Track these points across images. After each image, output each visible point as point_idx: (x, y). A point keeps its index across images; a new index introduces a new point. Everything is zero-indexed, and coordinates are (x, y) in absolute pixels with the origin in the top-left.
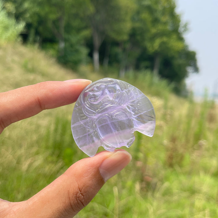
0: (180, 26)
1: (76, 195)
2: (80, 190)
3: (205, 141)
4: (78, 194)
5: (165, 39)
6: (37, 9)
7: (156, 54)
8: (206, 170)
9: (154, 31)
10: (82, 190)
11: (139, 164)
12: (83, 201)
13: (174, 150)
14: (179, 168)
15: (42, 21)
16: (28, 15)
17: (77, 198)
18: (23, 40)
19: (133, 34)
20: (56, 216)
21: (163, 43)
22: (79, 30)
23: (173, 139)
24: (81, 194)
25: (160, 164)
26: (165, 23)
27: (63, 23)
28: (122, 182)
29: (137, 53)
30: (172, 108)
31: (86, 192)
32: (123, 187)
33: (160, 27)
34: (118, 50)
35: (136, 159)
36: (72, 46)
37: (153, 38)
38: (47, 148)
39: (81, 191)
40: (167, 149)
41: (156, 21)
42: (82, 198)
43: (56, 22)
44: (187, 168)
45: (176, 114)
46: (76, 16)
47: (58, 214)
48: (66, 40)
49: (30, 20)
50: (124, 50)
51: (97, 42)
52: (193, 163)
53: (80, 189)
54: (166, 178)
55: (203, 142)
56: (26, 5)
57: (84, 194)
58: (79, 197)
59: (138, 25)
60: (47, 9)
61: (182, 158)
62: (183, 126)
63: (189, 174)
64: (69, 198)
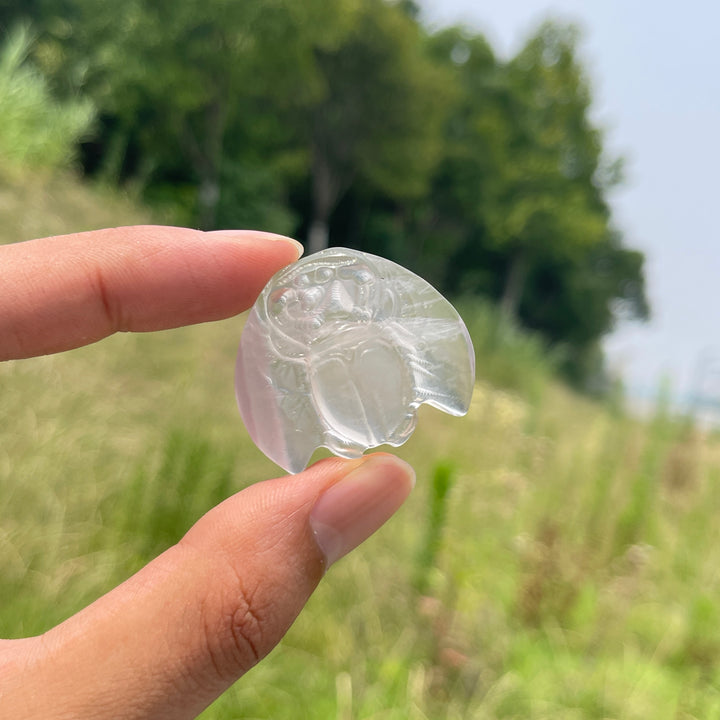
0: (599, 166)
1: (232, 616)
2: (248, 596)
3: (649, 547)
4: (240, 612)
5: (547, 203)
6: (138, 72)
8: (645, 644)
9: (512, 172)
10: (254, 597)
11: (430, 606)
12: (256, 638)
13: (549, 568)
14: (560, 629)
15: (150, 111)
16: (107, 90)
17: (236, 627)
19: (445, 180)
20: (153, 693)
21: (540, 217)
22: (268, 151)
23: (548, 534)
24: (249, 613)
25: (499, 612)
26: (552, 153)
27: (220, 125)
28: (368, 660)
29: (453, 238)
30: (551, 433)
31: (268, 605)
32: (371, 678)
33: (534, 165)
35: (420, 588)
36: (242, 199)
37: (510, 196)
38: (131, 527)
39: (249, 603)
40: (525, 565)
41: (521, 143)
42: (252, 626)
43: (197, 119)
44: (585, 632)
45: (565, 451)
46: (263, 105)
47: (159, 685)
48: (223, 181)
49: (113, 107)
50: (412, 228)
51: (326, 195)
52: (606, 617)
53: (245, 594)
54: (513, 661)
55: (642, 551)
56: (106, 56)
57: (261, 612)
58: (241, 625)
59: (461, 151)
60: (172, 74)
61: (571, 597)
63: (591, 652)
64: (206, 627)
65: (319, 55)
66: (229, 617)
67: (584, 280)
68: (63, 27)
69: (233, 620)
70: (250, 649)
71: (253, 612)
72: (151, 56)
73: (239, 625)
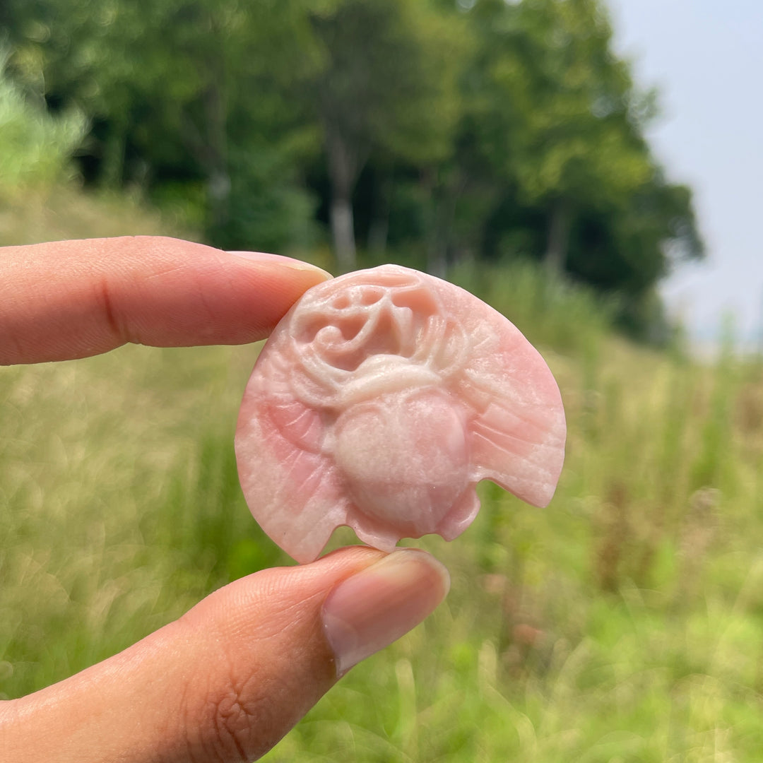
1: (217, 704)
4: (227, 702)
5: (579, 149)
6: (125, 68)
7: (552, 201)
9: (540, 121)
10: (245, 687)
11: (496, 584)
12: (242, 733)
13: (621, 530)
16: (95, 91)
17: (219, 717)
18: (83, 177)
21: (573, 167)
22: (276, 132)
24: (236, 705)
26: (578, 93)
27: (220, 112)
29: (484, 200)
30: (614, 392)
31: (261, 699)
33: (561, 109)
34: (417, 195)
36: (256, 187)
37: (539, 147)
39: (239, 693)
40: (596, 529)
41: (543, 87)
42: (239, 719)
43: (196, 108)
44: (667, 590)
45: (631, 408)
46: (264, 83)
48: (232, 170)
49: (105, 109)
50: (440, 194)
51: (344, 171)
53: (234, 683)
56: (88, 55)
58: (226, 716)
59: (482, 104)
60: (160, 65)
62: (652, 450)
65: (315, 23)
66: (213, 705)
67: (631, 224)
68: (39, 30)
69: (217, 710)
70: (234, 746)
71: (241, 704)
72: (137, 49)
73: (223, 716)
